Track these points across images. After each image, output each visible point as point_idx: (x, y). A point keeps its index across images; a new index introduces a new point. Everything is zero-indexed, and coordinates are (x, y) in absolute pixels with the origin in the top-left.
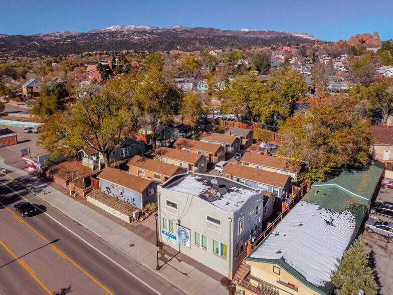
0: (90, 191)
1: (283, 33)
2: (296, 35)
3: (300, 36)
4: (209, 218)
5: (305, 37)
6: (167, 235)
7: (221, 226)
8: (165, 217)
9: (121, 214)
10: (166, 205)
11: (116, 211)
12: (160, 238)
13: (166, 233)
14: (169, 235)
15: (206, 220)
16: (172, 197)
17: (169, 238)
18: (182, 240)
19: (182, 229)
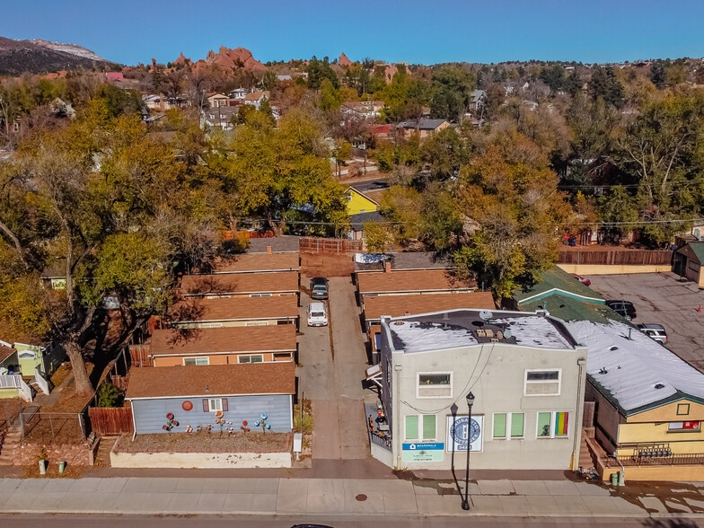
0: (98, 444)
1: (25, 43)
2: (56, 48)
3: (66, 50)
4: (532, 376)
5: (80, 53)
6: (417, 449)
7: (559, 381)
8: (414, 413)
9: (260, 457)
10: (418, 386)
11: (239, 454)
12: (395, 464)
13: (416, 444)
14: (422, 447)
15: (526, 382)
16: (435, 365)
17: (422, 453)
18: (461, 443)
19: (463, 421)
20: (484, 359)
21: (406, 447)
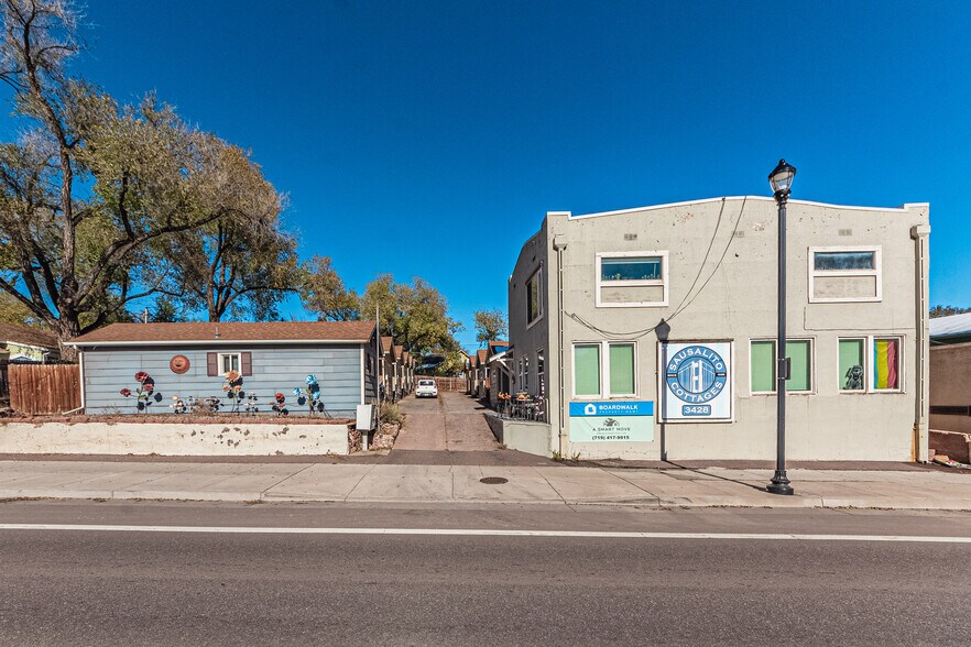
4: (824, 261)
6: (599, 414)
7: (878, 271)
8: (591, 336)
9: (285, 431)
10: (599, 283)
11: (243, 427)
12: (555, 447)
13: (597, 404)
14: (609, 412)
15: (813, 273)
16: (632, 237)
17: (610, 423)
18: (689, 400)
19: (690, 352)
20: (727, 228)
21: (577, 409)
